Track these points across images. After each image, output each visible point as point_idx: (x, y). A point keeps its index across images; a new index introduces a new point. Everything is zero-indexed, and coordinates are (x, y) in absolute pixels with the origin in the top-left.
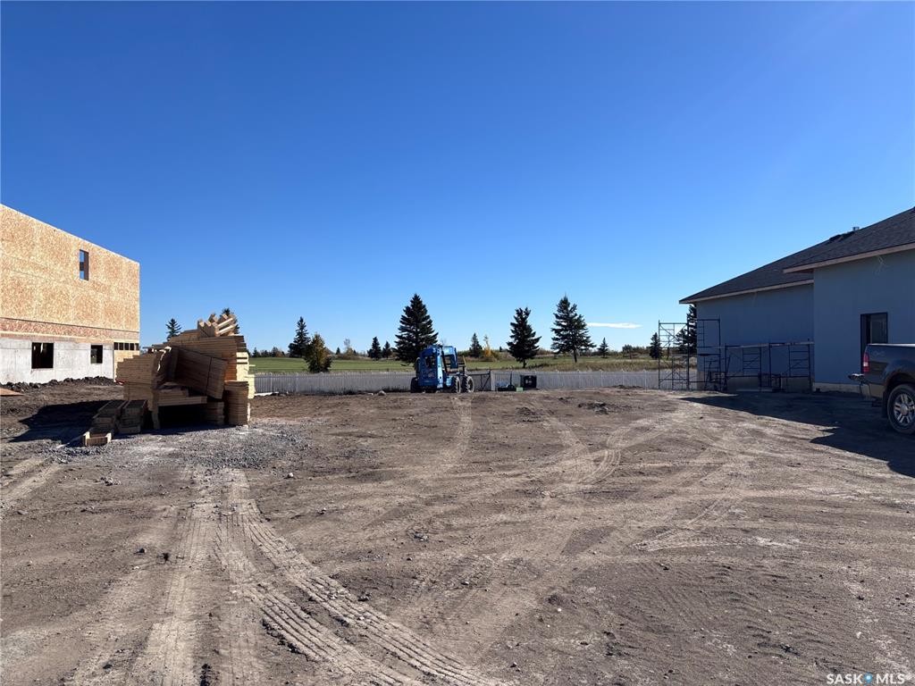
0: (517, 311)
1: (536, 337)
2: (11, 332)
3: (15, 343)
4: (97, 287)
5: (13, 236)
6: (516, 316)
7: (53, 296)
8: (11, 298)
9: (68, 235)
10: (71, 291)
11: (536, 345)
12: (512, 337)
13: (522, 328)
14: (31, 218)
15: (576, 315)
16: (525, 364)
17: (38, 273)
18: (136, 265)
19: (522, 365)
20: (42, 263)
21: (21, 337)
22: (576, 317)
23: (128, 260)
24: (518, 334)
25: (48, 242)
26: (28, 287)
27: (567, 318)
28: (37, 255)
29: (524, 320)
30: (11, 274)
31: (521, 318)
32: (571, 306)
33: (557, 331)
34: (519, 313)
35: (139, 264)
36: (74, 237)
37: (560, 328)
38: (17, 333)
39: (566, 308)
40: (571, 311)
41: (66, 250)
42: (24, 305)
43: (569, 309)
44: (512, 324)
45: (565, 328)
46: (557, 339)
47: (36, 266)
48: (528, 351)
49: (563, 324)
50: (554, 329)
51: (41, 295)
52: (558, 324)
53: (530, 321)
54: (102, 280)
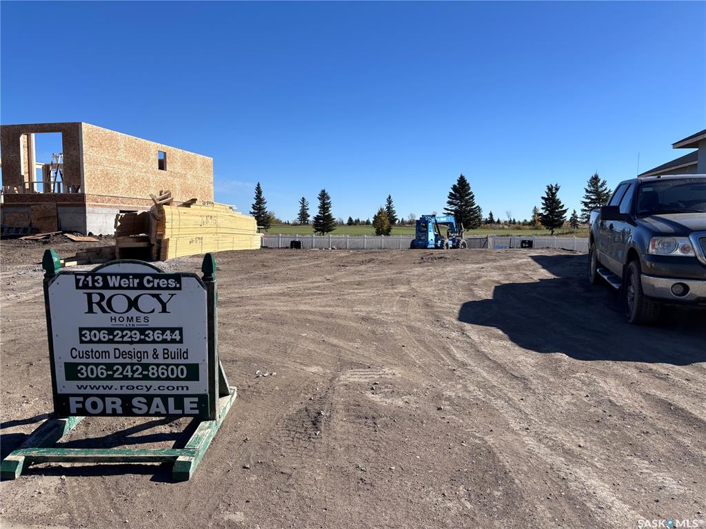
0: (548, 187)
1: (564, 209)
2: (102, 204)
3: (105, 210)
4: (173, 174)
5: (101, 145)
6: (547, 191)
7: (136, 181)
8: (101, 182)
9: (148, 142)
10: (151, 178)
11: (564, 216)
12: (543, 209)
13: (551, 201)
14: (116, 132)
15: (606, 189)
16: (553, 232)
17: (123, 167)
18: (210, 160)
19: (550, 232)
20: (127, 161)
21: (111, 207)
22: (605, 192)
23: (202, 156)
24: (548, 206)
25: (131, 147)
26: (115, 176)
27: (596, 192)
28: (122, 156)
29: (554, 194)
30: (101, 167)
31: (552, 193)
32: (601, 182)
33: (586, 204)
34: (550, 189)
35: (212, 159)
36: (152, 143)
37: (589, 201)
38: (108, 204)
39: (596, 184)
40: (601, 186)
41: (146, 151)
42: (112, 187)
43: (599, 184)
44: (543, 198)
45: (593, 201)
46: (585, 210)
47: (121, 163)
48: (556, 221)
49: (593, 197)
50: (583, 202)
51: (126, 180)
52: (587, 197)
53: (559, 196)
54: (178, 169)
